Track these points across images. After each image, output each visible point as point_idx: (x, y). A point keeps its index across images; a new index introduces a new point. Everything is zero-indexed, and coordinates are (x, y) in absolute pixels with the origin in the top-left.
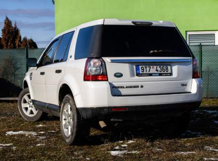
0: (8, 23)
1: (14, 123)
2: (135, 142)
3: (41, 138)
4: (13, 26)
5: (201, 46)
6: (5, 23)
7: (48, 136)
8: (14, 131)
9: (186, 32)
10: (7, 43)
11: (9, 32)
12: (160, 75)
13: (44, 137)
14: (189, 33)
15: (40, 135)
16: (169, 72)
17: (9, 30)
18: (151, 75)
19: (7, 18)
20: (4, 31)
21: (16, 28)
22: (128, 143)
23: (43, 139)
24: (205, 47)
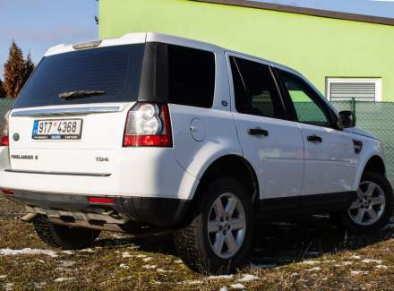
0: (16, 53)
1: (16, 231)
2: (257, 278)
3: (66, 263)
4: (25, 58)
5: (353, 102)
6: (11, 53)
7: (80, 261)
8: (13, 248)
9: (326, 78)
10: (13, 89)
11: (16, 69)
12: (63, 137)
13: (71, 263)
14: (330, 81)
15: (63, 259)
16: (77, 132)
17: (17, 65)
18: (49, 137)
19: (14, 45)
20: (8, 67)
21: (29, 62)
22: (244, 279)
23: (69, 267)
24: (361, 105)
